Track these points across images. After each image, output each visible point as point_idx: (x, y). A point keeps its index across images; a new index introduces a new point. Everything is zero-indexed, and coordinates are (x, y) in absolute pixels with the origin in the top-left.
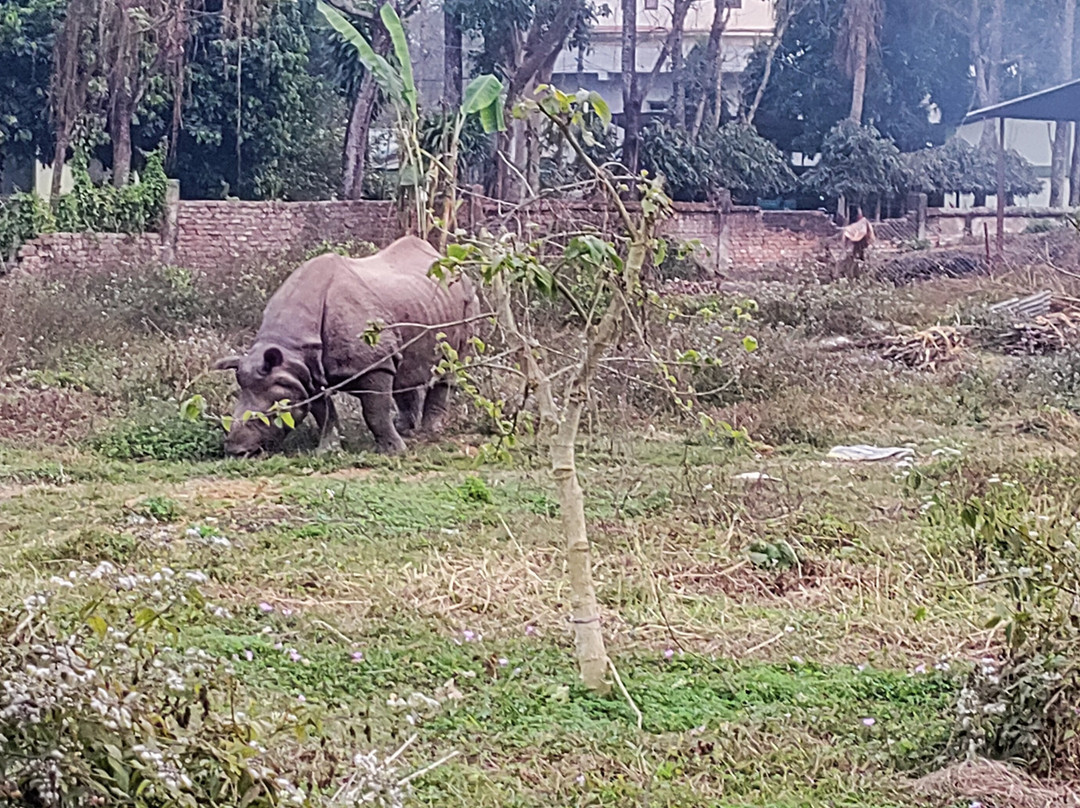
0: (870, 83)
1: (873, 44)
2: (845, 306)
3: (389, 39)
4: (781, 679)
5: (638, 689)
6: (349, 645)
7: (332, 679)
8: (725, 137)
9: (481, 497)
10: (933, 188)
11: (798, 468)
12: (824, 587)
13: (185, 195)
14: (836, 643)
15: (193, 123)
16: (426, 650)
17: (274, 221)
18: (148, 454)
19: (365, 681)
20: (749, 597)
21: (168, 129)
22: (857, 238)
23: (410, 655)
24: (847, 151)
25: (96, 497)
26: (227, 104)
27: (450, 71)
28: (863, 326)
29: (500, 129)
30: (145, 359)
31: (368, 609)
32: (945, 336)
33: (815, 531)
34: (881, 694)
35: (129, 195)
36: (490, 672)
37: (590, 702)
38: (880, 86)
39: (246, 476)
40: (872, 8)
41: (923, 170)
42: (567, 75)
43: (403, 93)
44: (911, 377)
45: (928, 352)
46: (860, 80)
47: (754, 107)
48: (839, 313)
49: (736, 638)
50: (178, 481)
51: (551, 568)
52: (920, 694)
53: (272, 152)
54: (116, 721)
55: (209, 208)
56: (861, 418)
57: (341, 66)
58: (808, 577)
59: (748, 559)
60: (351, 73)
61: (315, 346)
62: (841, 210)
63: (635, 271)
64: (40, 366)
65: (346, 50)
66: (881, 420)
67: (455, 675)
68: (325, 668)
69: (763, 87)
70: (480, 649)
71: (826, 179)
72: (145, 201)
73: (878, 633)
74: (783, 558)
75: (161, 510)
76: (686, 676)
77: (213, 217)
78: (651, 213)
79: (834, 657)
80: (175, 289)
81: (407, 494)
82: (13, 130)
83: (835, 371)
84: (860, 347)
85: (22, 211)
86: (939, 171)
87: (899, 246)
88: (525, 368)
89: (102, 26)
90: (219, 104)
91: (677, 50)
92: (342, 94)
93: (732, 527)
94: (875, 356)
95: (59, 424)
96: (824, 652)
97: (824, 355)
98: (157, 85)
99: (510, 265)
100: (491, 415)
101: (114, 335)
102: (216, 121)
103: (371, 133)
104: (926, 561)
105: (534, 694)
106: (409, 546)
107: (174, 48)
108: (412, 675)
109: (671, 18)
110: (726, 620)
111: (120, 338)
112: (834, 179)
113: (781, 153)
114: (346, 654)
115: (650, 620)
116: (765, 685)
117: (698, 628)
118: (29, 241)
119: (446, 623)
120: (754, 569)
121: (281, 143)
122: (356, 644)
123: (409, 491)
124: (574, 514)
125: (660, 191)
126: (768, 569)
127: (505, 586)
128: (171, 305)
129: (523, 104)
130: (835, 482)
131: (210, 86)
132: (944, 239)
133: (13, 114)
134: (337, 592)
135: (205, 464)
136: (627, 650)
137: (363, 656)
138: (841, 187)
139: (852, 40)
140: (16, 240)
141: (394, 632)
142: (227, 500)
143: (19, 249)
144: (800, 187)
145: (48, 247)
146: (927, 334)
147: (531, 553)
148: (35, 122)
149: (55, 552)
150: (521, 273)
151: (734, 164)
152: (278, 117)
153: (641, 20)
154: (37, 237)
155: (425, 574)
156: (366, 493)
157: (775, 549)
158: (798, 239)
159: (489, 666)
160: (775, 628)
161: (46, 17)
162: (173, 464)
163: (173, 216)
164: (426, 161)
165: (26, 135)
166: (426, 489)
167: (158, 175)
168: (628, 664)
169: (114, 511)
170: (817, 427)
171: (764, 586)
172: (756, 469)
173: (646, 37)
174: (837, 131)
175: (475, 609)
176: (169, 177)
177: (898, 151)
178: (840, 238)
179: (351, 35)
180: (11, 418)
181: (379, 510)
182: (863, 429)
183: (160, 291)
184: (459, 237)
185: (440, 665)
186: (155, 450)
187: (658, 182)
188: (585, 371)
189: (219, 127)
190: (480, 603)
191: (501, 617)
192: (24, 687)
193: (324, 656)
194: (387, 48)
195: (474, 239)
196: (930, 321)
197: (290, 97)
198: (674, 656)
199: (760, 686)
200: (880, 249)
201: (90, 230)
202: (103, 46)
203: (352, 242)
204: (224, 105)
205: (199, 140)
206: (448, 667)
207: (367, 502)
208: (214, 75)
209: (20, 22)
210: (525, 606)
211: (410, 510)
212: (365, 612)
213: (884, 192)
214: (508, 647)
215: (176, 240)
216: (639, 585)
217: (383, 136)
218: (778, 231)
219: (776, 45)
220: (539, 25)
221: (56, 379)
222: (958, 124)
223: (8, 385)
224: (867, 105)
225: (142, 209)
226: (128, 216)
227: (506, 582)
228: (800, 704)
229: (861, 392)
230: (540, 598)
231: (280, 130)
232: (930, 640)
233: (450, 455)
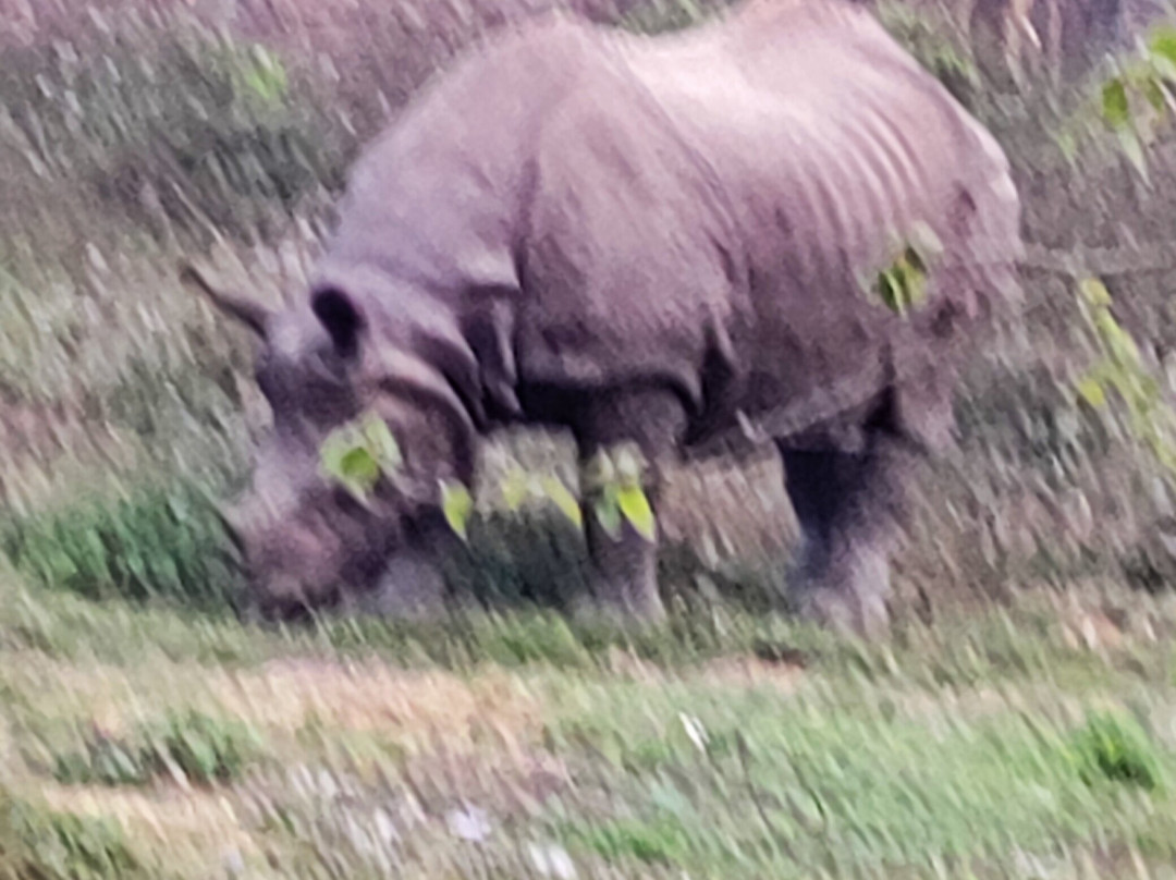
61: (498, 291)
128: (227, 149)
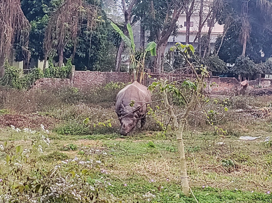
0: (247, 46)
1: (248, 37)
2: (242, 102)
3: (128, 32)
4: (233, 194)
5: (197, 195)
6: (123, 182)
7: (119, 190)
8: (211, 59)
9: (152, 146)
10: (263, 73)
11: (232, 141)
12: (241, 171)
13: (76, 69)
14: (245, 186)
15: (78, 52)
16: (142, 184)
17: (98, 77)
18: (69, 133)
19: (127, 191)
20: (222, 173)
21: (72, 53)
22: (244, 85)
23: (139, 185)
24: (242, 63)
25: (56, 144)
26: (87, 47)
27: (142, 41)
28: (246, 107)
29: (155, 55)
30: (68, 110)
31: (127, 173)
32: (267, 110)
33: (238, 157)
34: (259, 198)
35: (63, 69)
36: (159, 190)
37: (185, 198)
38: (250, 47)
39: (94, 139)
40: (248, 27)
41: (260, 68)
42: (171, 42)
43: (131, 45)
44: (259, 120)
45: (263, 114)
46: (245, 45)
47: (218, 51)
48: (240, 104)
49: (219, 183)
50: (77, 140)
51: (172, 165)
52: (269, 199)
53: (97, 59)
54: (78, 198)
55: (82, 73)
56: (247, 129)
57: (115, 39)
58: (236, 169)
59: (221, 164)
60: (117, 40)
62: (239, 78)
63: (199, 90)
64: (41, 111)
65: (116, 35)
66: (252, 130)
67: (150, 190)
68: (117, 188)
69: (220, 47)
70: (156, 184)
71: (236, 70)
72: (67, 71)
73: (255, 183)
74: (230, 164)
75: (73, 147)
76: (209, 192)
77: (83, 75)
78: (203, 75)
79: (244, 189)
80: (74, 93)
81: (134, 145)
82: (34, 52)
83: (240, 118)
84: (245, 112)
85: (36, 72)
86: (264, 69)
87: (254, 87)
88: (170, 114)
89: (57, 27)
90: (85, 47)
91: (199, 37)
92: (115, 45)
93: (217, 156)
94: (250, 114)
95: (46, 125)
96: (242, 188)
97: (237, 113)
98: (70, 42)
99: (168, 87)
100: (161, 125)
101: (59, 104)
102: (84, 51)
103: (122, 55)
104: (266, 166)
105: (171, 196)
106: (136, 158)
107: (75, 33)
108: (139, 190)
109: (198, 29)
110: (217, 179)
111: (61, 104)
112: (238, 70)
113: (225, 63)
114: (122, 184)
115: (197, 178)
116: (229, 195)
117: (210, 181)
118: (38, 80)
119: (146, 177)
120: (223, 166)
121: (100, 57)
122: (125, 182)
123: (135, 144)
124: (182, 150)
125: (206, 70)
126: (227, 166)
127: (160, 169)
129: (173, 47)
130: (242, 145)
131: (83, 42)
132: (265, 86)
133: (34, 48)
134: (118, 169)
135: (83, 136)
136: (193, 185)
137: (127, 185)
138: (240, 72)
139: (243, 35)
140: (34, 80)
141: (134, 179)
142: (89, 145)
143: (35, 82)
144: (229, 72)
145: (42, 81)
146: (263, 109)
147: (167, 161)
148: (39, 50)
149: (47, 157)
150: (171, 90)
151: (213, 65)
152: (100, 51)
153: (191, 29)
154: (40, 79)
155: (140, 165)
156: (124, 144)
157: (228, 161)
158: (229, 85)
159: (159, 188)
160: (229, 181)
161: (43, 24)
162: (75, 136)
163: (73, 75)
164: (136, 62)
165: (37, 54)
166: (139, 144)
167: (70, 64)
168: (194, 189)
169: (61, 147)
170: (236, 131)
171: (225, 171)
172: (222, 142)
173: (192, 33)
174: (239, 58)
175: (153, 174)
176: (72, 65)
177: (254, 63)
178: (240, 85)
179: (119, 31)
180: (34, 123)
181: (127, 149)
182: (248, 132)
183: (71, 93)
184: (155, 80)
185: (146, 188)
186: (71, 132)
187: (205, 68)
188: (186, 115)
189: (85, 53)
190: (154, 173)
191: (160, 176)
192: (55, 189)
193: (117, 184)
194: (127, 34)
195: (159, 81)
196: (263, 106)
197: (103, 46)
198: (205, 187)
199: (228, 196)
200: (250, 88)
201: (53, 77)
202: (57, 32)
203: (118, 82)
204: (86, 48)
205: (80, 56)
206: (148, 188)
207: (124, 147)
208: (84, 40)
209: (36, 25)
210: (166, 174)
211: (135, 149)
212: (126, 174)
213: (250, 74)
214: (163, 184)
215: (74, 81)
216: (194, 169)
217: (125, 56)
218: (224, 82)
219: (224, 36)
220: (165, 29)
221: (45, 114)
222: (270, 57)
223: (33, 115)
224: (246, 52)
225: (66, 72)
226: (62, 74)
227: (161, 168)
228: (238, 200)
229: (247, 123)
230: (169, 172)
231: (100, 54)
232: (268, 185)
233: (144, 136)
